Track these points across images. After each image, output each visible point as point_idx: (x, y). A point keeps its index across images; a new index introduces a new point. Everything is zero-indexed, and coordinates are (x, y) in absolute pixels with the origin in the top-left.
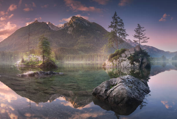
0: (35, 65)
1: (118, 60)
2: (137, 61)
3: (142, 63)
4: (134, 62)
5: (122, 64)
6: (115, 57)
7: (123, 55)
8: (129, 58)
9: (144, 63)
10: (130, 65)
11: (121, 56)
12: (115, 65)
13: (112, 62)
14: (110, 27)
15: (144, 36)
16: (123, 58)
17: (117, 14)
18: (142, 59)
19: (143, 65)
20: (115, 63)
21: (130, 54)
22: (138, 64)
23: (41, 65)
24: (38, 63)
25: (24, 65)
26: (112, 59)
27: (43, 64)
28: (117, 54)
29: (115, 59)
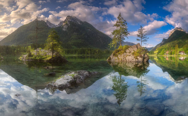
0: (44, 59)
1: (123, 55)
2: (141, 57)
3: (144, 58)
4: (138, 57)
5: (127, 58)
6: (120, 52)
7: (127, 51)
8: (133, 54)
9: (146, 58)
10: (134, 60)
11: (125, 52)
12: (120, 60)
15: (145, 36)
16: (128, 54)
18: (144, 55)
19: (145, 60)
20: (120, 57)
21: (134, 51)
22: (141, 59)
23: (50, 60)
24: (46, 57)
25: (31, 59)
26: (117, 54)
27: (52, 58)
28: (121, 50)
29: (119, 54)
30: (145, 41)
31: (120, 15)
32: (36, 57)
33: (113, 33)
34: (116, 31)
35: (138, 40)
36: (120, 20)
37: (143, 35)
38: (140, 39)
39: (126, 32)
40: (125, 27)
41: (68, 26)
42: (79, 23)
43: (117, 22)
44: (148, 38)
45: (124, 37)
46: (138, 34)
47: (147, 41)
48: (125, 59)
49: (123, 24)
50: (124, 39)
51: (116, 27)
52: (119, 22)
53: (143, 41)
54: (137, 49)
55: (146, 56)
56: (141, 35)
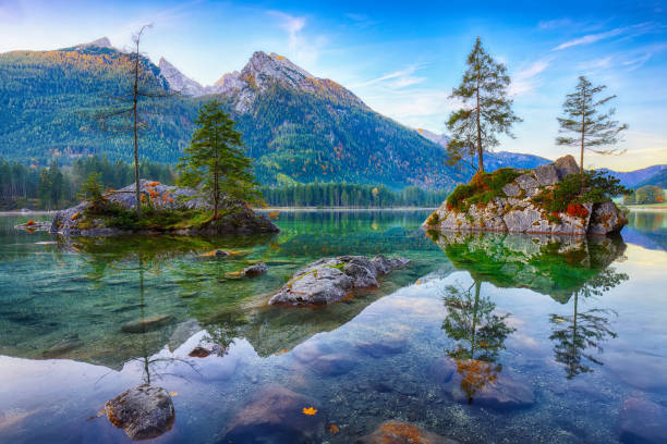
1: (491, 206)
2: (578, 212)
3: (595, 220)
4: (561, 215)
5: (510, 217)
6: (476, 196)
7: (510, 189)
8: (537, 201)
9: (606, 218)
10: (544, 225)
11: (502, 195)
13: (467, 212)
14: (455, 93)
15: (604, 122)
16: (513, 202)
17: (483, 47)
18: (596, 206)
19: (601, 226)
20: (476, 215)
21: (541, 188)
22: (578, 222)
23: (206, 226)
26: (465, 202)
27: (214, 219)
28: (481, 187)
29: (476, 201)
30: (605, 142)
31: (478, 48)
33: (450, 125)
34: (464, 115)
35: (563, 141)
36: (478, 68)
37: (594, 118)
38: (577, 136)
39: (505, 115)
43: (466, 79)
45: (496, 135)
46: (567, 117)
47: (612, 141)
48: (498, 221)
49: (494, 81)
50: (495, 142)
52: (475, 78)
53: (594, 143)
54: (555, 181)
55: (604, 211)
56: (579, 119)
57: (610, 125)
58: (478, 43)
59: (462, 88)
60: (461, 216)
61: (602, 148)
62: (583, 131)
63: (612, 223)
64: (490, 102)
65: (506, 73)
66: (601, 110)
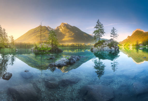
0: (46, 50)
1: (101, 46)
2: (113, 47)
3: (116, 48)
4: (112, 47)
5: (104, 48)
6: (99, 44)
7: (104, 43)
8: (108, 45)
9: (117, 48)
10: (109, 49)
11: (103, 44)
12: (99, 49)
13: (97, 47)
14: (95, 28)
15: (116, 34)
16: (104, 45)
17: (99, 21)
19: (117, 49)
20: (99, 48)
21: (109, 43)
22: (114, 48)
23: (50, 50)
24: (48, 49)
25: (37, 50)
26: (97, 45)
27: (52, 49)
28: (100, 43)
29: (99, 45)
30: (116, 37)
31: (98, 21)
32: (40, 49)
33: (94, 33)
34: (96, 31)
35: (111, 36)
36: (98, 24)
37: (115, 33)
39: (103, 32)
40: (102, 29)
41: (63, 30)
42: (70, 27)
43: (97, 25)
44: (118, 35)
45: (101, 35)
46: (112, 33)
47: (117, 37)
48: (102, 49)
49: (101, 26)
50: (102, 36)
51: (96, 28)
52: (98, 25)
53: (115, 37)
54: (110, 42)
55: (117, 47)
56: (113, 33)
57: (117, 35)
58: (99, 20)
59: (96, 27)
60: (96, 48)
61: (116, 38)
62: (114, 35)
63: (118, 48)
64: (101, 29)
65: (103, 25)
66: (116, 32)
